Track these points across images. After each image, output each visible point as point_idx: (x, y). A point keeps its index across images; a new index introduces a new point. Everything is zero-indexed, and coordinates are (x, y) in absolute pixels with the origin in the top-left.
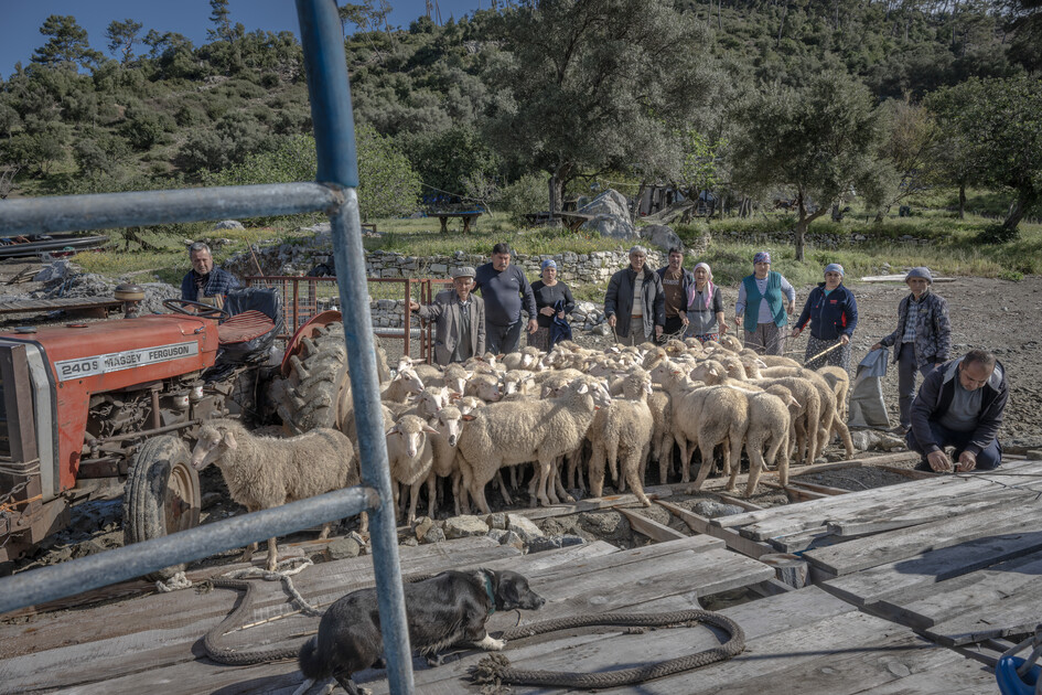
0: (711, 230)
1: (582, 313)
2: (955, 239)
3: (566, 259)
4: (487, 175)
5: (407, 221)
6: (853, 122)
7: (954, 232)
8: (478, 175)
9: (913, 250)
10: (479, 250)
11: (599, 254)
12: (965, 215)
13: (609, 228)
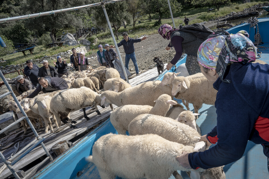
0: (97, 37)
1: (69, 66)
2: (150, 27)
3: (61, 54)
4: (33, 35)
5: (12, 55)
6: (118, 5)
7: (149, 25)
8: (30, 36)
9: (142, 31)
10: (37, 58)
11: (69, 51)
12: (152, 20)
13: (71, 43)
